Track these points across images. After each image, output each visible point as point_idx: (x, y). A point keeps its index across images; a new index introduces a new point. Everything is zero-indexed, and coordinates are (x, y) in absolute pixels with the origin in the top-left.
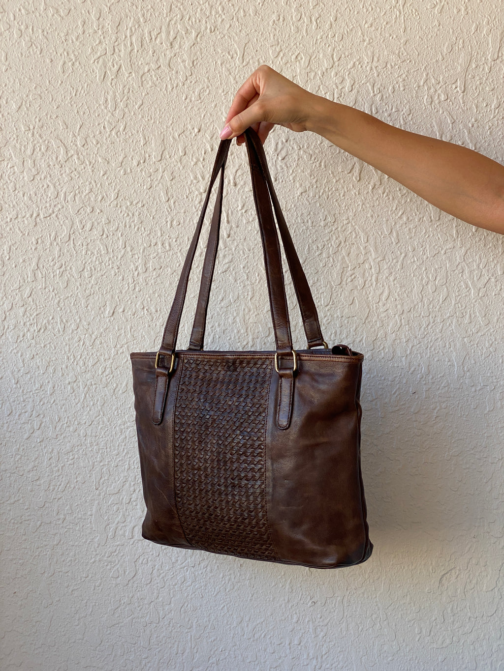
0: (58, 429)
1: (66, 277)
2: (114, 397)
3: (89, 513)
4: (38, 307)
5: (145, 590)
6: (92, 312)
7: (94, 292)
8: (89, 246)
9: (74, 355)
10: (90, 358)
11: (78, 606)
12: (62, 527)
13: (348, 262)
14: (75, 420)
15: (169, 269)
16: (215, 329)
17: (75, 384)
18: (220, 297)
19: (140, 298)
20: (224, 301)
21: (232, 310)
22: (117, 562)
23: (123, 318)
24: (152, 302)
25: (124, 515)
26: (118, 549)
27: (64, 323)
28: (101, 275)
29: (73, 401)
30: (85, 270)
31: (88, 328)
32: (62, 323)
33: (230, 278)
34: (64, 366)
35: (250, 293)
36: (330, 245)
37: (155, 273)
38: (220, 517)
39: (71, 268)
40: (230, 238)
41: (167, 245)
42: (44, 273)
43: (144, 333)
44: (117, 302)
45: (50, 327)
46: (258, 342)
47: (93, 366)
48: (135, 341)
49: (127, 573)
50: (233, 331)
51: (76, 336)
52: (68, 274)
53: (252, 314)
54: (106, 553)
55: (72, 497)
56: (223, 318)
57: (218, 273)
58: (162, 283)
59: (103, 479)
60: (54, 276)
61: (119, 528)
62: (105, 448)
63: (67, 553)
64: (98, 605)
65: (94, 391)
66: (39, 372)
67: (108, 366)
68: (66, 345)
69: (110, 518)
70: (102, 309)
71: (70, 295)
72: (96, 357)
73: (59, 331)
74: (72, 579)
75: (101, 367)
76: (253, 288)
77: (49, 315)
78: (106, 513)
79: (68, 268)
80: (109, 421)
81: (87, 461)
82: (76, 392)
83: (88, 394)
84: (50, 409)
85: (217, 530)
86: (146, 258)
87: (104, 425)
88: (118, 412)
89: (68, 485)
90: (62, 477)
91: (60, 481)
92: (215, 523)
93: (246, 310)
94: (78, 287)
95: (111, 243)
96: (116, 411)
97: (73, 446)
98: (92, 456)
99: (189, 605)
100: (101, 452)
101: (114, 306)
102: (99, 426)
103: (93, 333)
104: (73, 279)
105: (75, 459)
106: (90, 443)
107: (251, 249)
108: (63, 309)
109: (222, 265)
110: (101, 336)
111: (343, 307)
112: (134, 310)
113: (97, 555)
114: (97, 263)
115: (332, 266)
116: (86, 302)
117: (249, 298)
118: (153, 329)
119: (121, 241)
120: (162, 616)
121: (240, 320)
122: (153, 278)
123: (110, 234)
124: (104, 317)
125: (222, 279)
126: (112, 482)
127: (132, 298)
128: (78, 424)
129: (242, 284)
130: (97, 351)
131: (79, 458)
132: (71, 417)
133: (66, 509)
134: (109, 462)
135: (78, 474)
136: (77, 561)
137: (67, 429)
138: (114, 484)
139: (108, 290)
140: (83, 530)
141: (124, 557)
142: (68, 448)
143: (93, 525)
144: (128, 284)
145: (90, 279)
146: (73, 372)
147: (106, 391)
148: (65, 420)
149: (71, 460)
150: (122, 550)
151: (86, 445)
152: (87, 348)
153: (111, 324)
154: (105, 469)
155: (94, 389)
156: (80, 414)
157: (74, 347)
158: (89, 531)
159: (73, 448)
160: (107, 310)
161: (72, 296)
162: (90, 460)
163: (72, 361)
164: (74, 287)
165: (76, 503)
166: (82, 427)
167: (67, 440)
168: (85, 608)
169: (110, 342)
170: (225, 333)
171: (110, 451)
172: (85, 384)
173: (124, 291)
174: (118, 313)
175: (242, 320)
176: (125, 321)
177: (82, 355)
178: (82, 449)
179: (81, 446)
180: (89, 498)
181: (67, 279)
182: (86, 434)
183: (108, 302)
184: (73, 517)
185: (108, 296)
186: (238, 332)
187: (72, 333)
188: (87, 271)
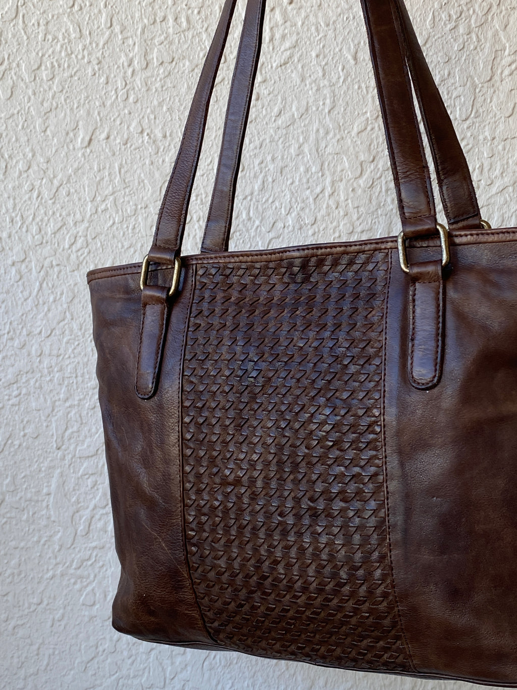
1: (10, 81)
3: (45, 491)
6: (53, 140)
7: (57, 106)
8: (50, 26)
9: (22, 216)
10: (49, 220)
11: (24, 655)
13: (504, 41)
14: (22, 327)
15: (187, 63)
17: (23, 266)
18: (276, 110)
19: (136, 115)
20: (283, 117)
21: (296, 132)
22: (92, 577)
23: (107, 150)
24: (157, 121)
26: (94, 554)
27: (6, 160)
28: (69, 74)
29: (20, 295)
30: (43, 68)
31: (47, 169)
33: (293, 75)
35: (328, 101)
36: (471, 12)
37: (161, 71)
38: (285, 582)
39: (18, 65)
40: (293, 5)
41: (183, 20)
43: (142, 175)
44: (96, 123)
46: (342, 187)
47: (55, 233)
48: (127, 190)
50: (297, 169)
51: (27, 181)
52: (13, 76)
53: (331, 139)
54: (73, 561)
55: (15, 463)
56: (281, 147)
57: (272, 67)
58: (174, 87)
59: (70, 431)
61: (97, 517)
62: (74, 375)
63: (6, 561)
64: (59, 653)
65: (55, 277)
67: (80, 234)
68: (9, 198)
69: (81, 500)
70: (71, 135)
71: (16, 112)
72: (60, 219)
74: (14, 607)
75: (69, 235)
76: (333, 92)
78: (74, 490)
79: (14, 65)
80: (81, 329)
81: (42, 399)
82: (25, 279)
83: (45, 283)
85: (276, 611)
86: (148, 45)
87: (73, 337)
89: (10, 442)
93: (321, 131)
94: (29, 98)
95: (87, 19)
97: (19, 374)
98: (51, 391)
100: (66, 383)
101: (91, 129)
102: (63, 338)
103: (54, 177)
104: (22, 84)
105: (22, 396)
106: (48, 368)
107: (331, 22)
109: (280, 52)
110: (68, 181)
111: (495, 122)
112: (126, 136)
113: (57, 564)
114: (63, 54)
115: (476, 48)
116: (44, 124)
117: (327, 111)
118: (158, 169)
119: (104, 15)
120: (170, 675)
121: (310, 151)
122: (158, 79)
123: (86, 5)
124: (74, 149)
125: (280, 78)
126: (86, 437)
127: (122, 115)
128: (28, 335)
129: (313, 85)
130: (62, 208)
131: (28, 394)
132: (16, 323)
133: (6, 482)
134: (80, 400)
135: (27, 422)
136: (23, 575)
137: (10, 344)
138: (88, 440)
139: (82, 101)
140: (34, 520)
141: (105, 569)
142: (9, 376)
143: (52, 513)
144: (116, 90)
145: (51, 82)
146: (21, 245)
147: (76, 276)
148: (5, 330)
149: (16, 397)
150: (101, 556)
151: (40, 371)
152: (45, 202)
153: (87, 160)
154: (73, 412)
155: (57, 273)
156: (32, 316)
157: (22, 202)
158: (44, 523)
159: (20, 376)
160: (79, 136)
161: (20, 113)
162: (47, 397)
163: (19, 225)
164: (24, 97)
165: (22, 472)
166: (34, 341)
167: (8, 362)
168: (37, 657)
169: (85, 191)
170: (284, 173)
171: (83, 381)
172: (41, 265)
173: (108, 103)
174: (99, 141)
175: (314, 150)
176: (110, 154)
177: (36, 214)
178: (35, 379)
179: (33, 372)
180: (46, 464)
181: (12, 83)
182: (42, 351)
183: (81, 123)
184: (18, 498)
185: (82, 112)
186: (307, 171)
187: (19, 177)
188: (46, 69)
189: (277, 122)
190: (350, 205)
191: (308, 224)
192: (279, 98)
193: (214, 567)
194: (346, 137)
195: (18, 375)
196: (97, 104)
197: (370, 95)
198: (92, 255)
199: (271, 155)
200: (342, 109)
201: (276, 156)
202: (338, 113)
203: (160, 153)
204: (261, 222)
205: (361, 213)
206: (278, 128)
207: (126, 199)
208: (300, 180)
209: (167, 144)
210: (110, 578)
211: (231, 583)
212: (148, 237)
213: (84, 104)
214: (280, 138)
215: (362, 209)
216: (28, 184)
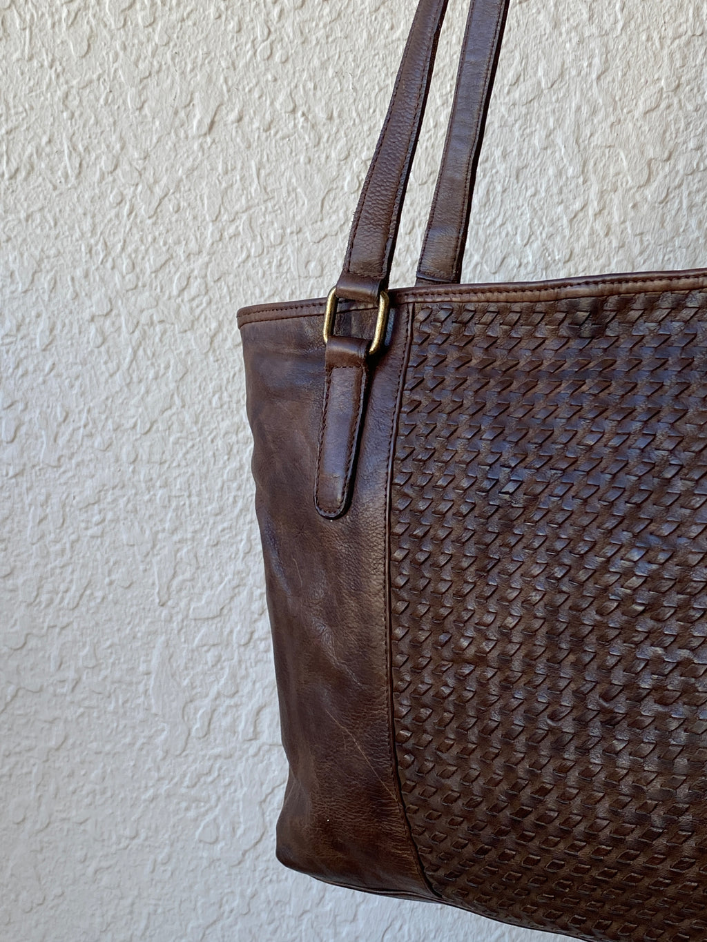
0: (61, 441)
1: (86, 28)
2: (211, 359)
3: (142, 668)
4: (12, 111)
5: (286, 878)
6: (153, 122)
7: (160, 66)
9: (106, 243)
10: (147, 251)
11: (111, 913)
12: (72, 702)
14: (107, 419)
16: (493, 167)
17: (108, 323)
19: (286, 83)
20: (522, 86)
21: (543, 111)
22: (214, 798)
23: (238, 140)
24: (319, 93)
25: (233, 676)
27: (80, 155)
28: (179, 16)
29: (103, 368)
30: (138, 6)
31: (145, 169)
32: (74, 155)
33: (541, 17)
34: (79, 273)
35: (596, 61)
37: (326, 11)
38: (557, 823)
42: (28, 17)
43: (294, 180)
44: (222, 94)
45: (43, 166)
46: (616, 202)
47: (156, 271)
48: (270, 205)
49: (239, 832)
50: (543, 171)
51: (113, 188)
52: (92, 19)
53: (600, 123)
54: (184, 775)
55: (97, 624)
56: (517, 134)
58: (346, 38)
59: (180, 578)
60: (53, 25)
61: (222, 709)
62: (186, 494)
63: (83, 772)
64: (164, 912)
65: (157, 339)
66: (13, 288)
67: (196, 273)
68: (85, 214)
69: (198, 683)
70: (182, 114)
71: (95, 77)
72: (164, 249)
73: (66, 176)
74: (95, 840)
75: (178, 274)
76: (606, 45)
77: (39, 131)
78: (186, 668)
80: (196, 423)
81: (137, 529)
82: (110, 343)
83: (141, 349)
84: (43, 388)
85: (541, 865)
87: (184, 434)
88: (220, 398)
89: (88, 592)
90: (73, 572)
91: (68, 580)
92: (537, 842)
93: (585, 109)
94: (117, 55)
96: (217, 396)
97: (102, 489)
98: (151, 516)
99: (406, 927)
100: (174, 504)
101: (213, 105)
102: (169, 435)
103: (156, 182)
104: (105, 32)
105: (106, 523)
106: (146, 482)
108: (77, 114)
110: (178, 187)
112: (268, 117)
113: (160, 779)
116: (140, 96)
117: (594, 76)
118: (319, 170)
121: (566, 141)
122: (321, 25)
124: (187, 137)
125: (518, 22)
126: (204, 588)
127: (262, 84)
128: (115, 430)
129: (573, 34)
130: (167, 232)
131: (116, 520)
132: (96, 411)
133: (82, 654)
134: (195, 532)
135: (115, 563)
136: (109, 794)
137: (87, 443)
138: (208, 593)
139: (199, 61)
140: (125, 713)
141: (233, 788)
142: (88, 492)
143: (153, 701)
144: (253, 42)
145: (150, 29)
146: (104, 290)
147: (190, 340)
148: (80, 419)
149: (97, 524)
150: (227, 770)
151: (134, 486)
152: (141, 222)
153: (206, 155)
154: (185, 550)
155: (159, 335)
156: (121, 401)
157: (106, 221)
158: (140, 716)
159: (102, 493)
160: (195, 116)
161: (102, 80)
162: (145, 526)
163: (101, 256)
164: (107, 54)
165: (108, 639)
166: (124, 439)
167: (85, 471)
168: (129, 917)
169: (203, 205)
170: (522, 178)
171: (199, 503)
172: (135, 322)
173: (241, 64)
174: (225, 125)
175: (572, 140)
176: (243, 146)
177: (128, 240)
178: (125, 499)
179: (123, 487)
180: (143, 628)
181: (88, 32)
182: (137, 456)
183: (197, 95)
184: (100, 678)
185: (198, 77)
186: (560, 173)
187: (100, 182)
188: (143, 9)
189: (512, 95)
190: (629, 231)
191: (559, 260)
192: (517, 54)
193: (439, 788)
194: (625, 120)
195: (100, 491)
196: (223, 64)
197: (666, 51)
198: (214, 307)
199: (500, 149)
200: (620, 74)
201: (509, 150)
202: (613, 81)
203: (322, 145)
204: (482, 258)
205: (646, 243)
206: (514, 104)
207: (268, 218)
208: (547, 190)
209: (334, 129)
210: (241, 803)
211: (467, 817)
212: (302, 280)
213: (203, 64)
214: (516, 121)
215: (647, 237)
216: (114, 193)
